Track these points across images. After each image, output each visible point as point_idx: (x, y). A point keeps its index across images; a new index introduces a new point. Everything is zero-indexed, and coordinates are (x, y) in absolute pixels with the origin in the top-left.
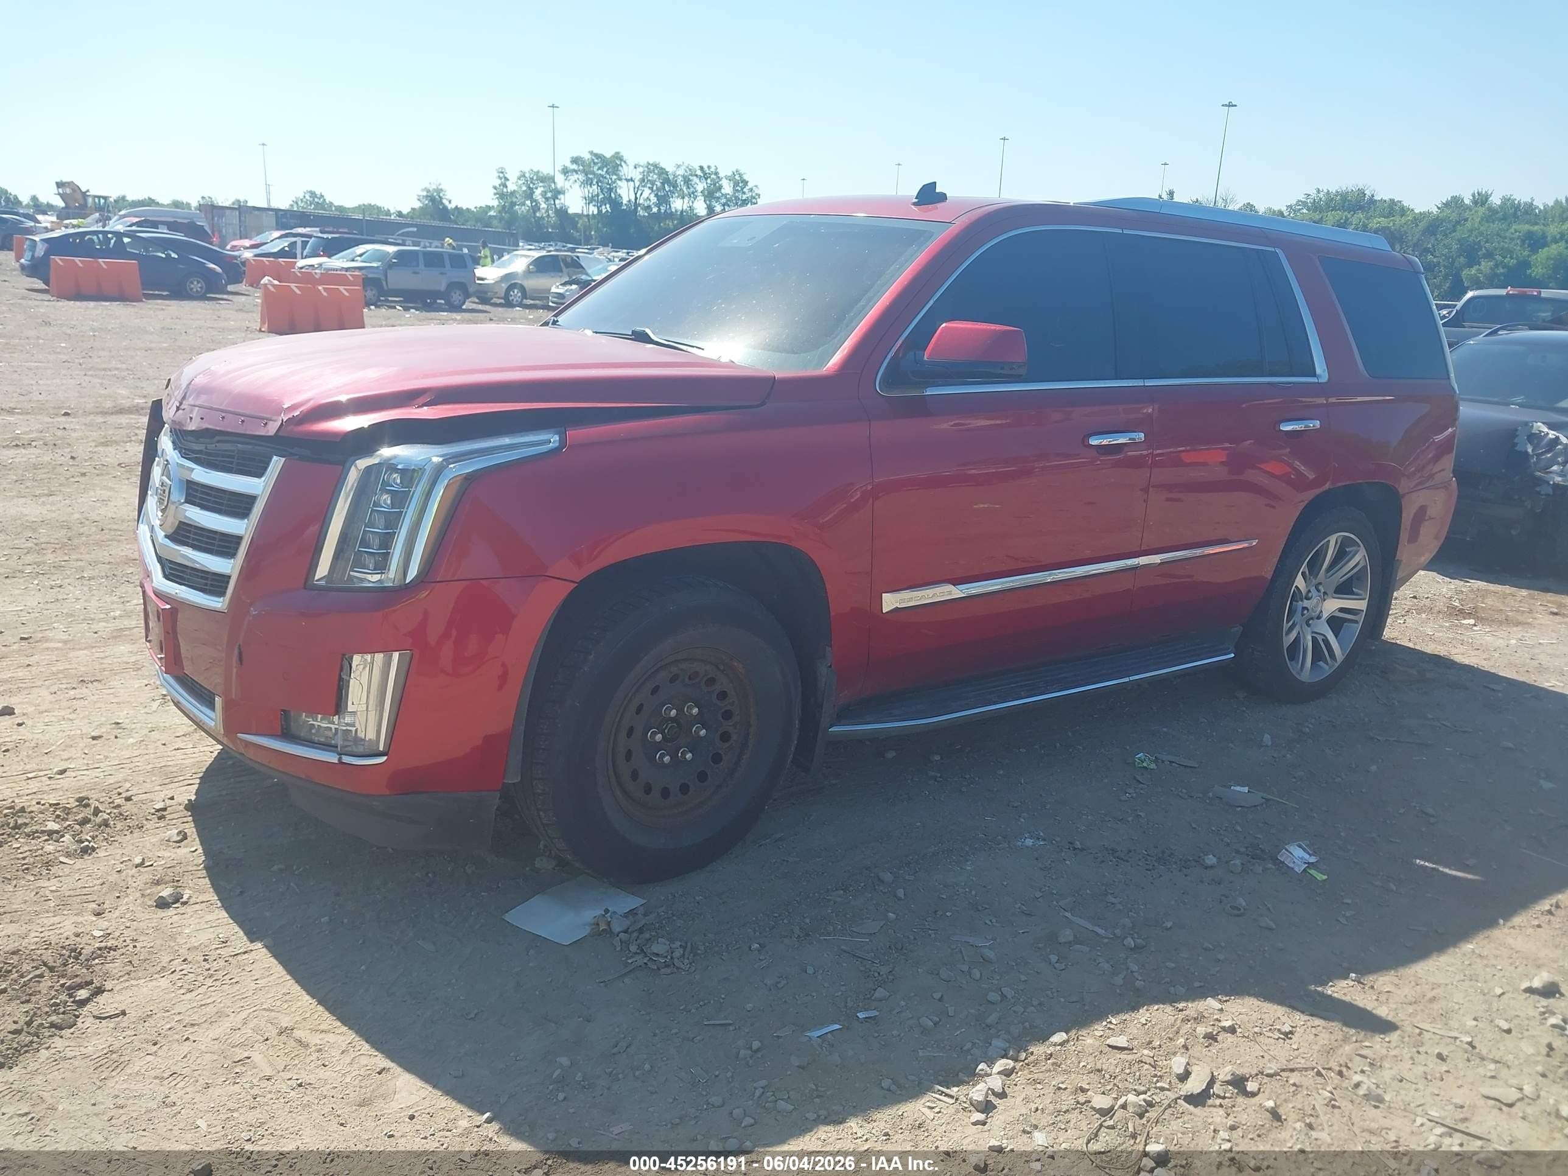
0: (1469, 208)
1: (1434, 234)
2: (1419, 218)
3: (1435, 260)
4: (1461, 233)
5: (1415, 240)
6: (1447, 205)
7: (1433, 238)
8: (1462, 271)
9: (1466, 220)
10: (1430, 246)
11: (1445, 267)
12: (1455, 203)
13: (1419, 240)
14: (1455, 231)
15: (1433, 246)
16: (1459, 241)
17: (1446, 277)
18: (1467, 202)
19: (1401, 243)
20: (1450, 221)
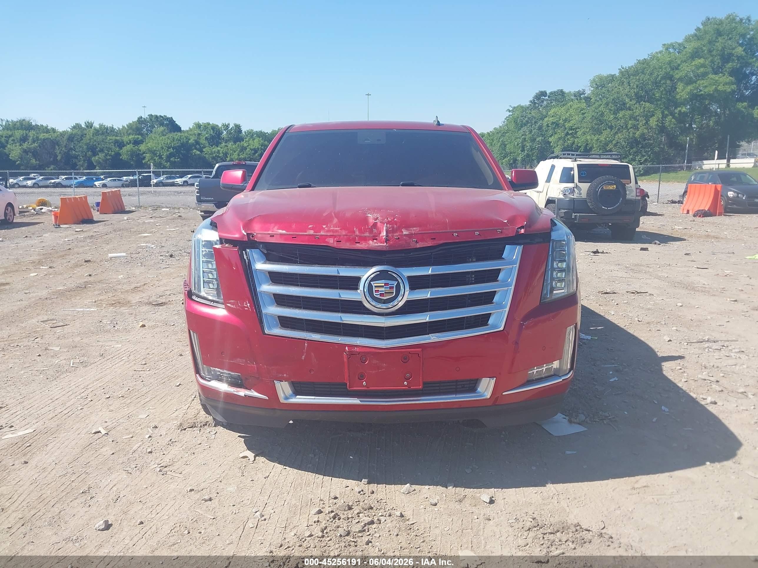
0: (84, 129)
1: (72, 141)
2: (63, 134)
3: (77, 153)
4: (86, 140)
5: (65, 144)
6: (74, 127)
7: (73, 143)
8: (91, 158)
9: (86, 134)
10: (72, 147)
11: (83, 157)
12: (77, 127)
13: (66, 144)
14: (82, 140)
15: (74, 147)
16: (87, 144)
17: (84, 161)
18: (83, 126)
19: (59, 146)
20: (78, 135)
